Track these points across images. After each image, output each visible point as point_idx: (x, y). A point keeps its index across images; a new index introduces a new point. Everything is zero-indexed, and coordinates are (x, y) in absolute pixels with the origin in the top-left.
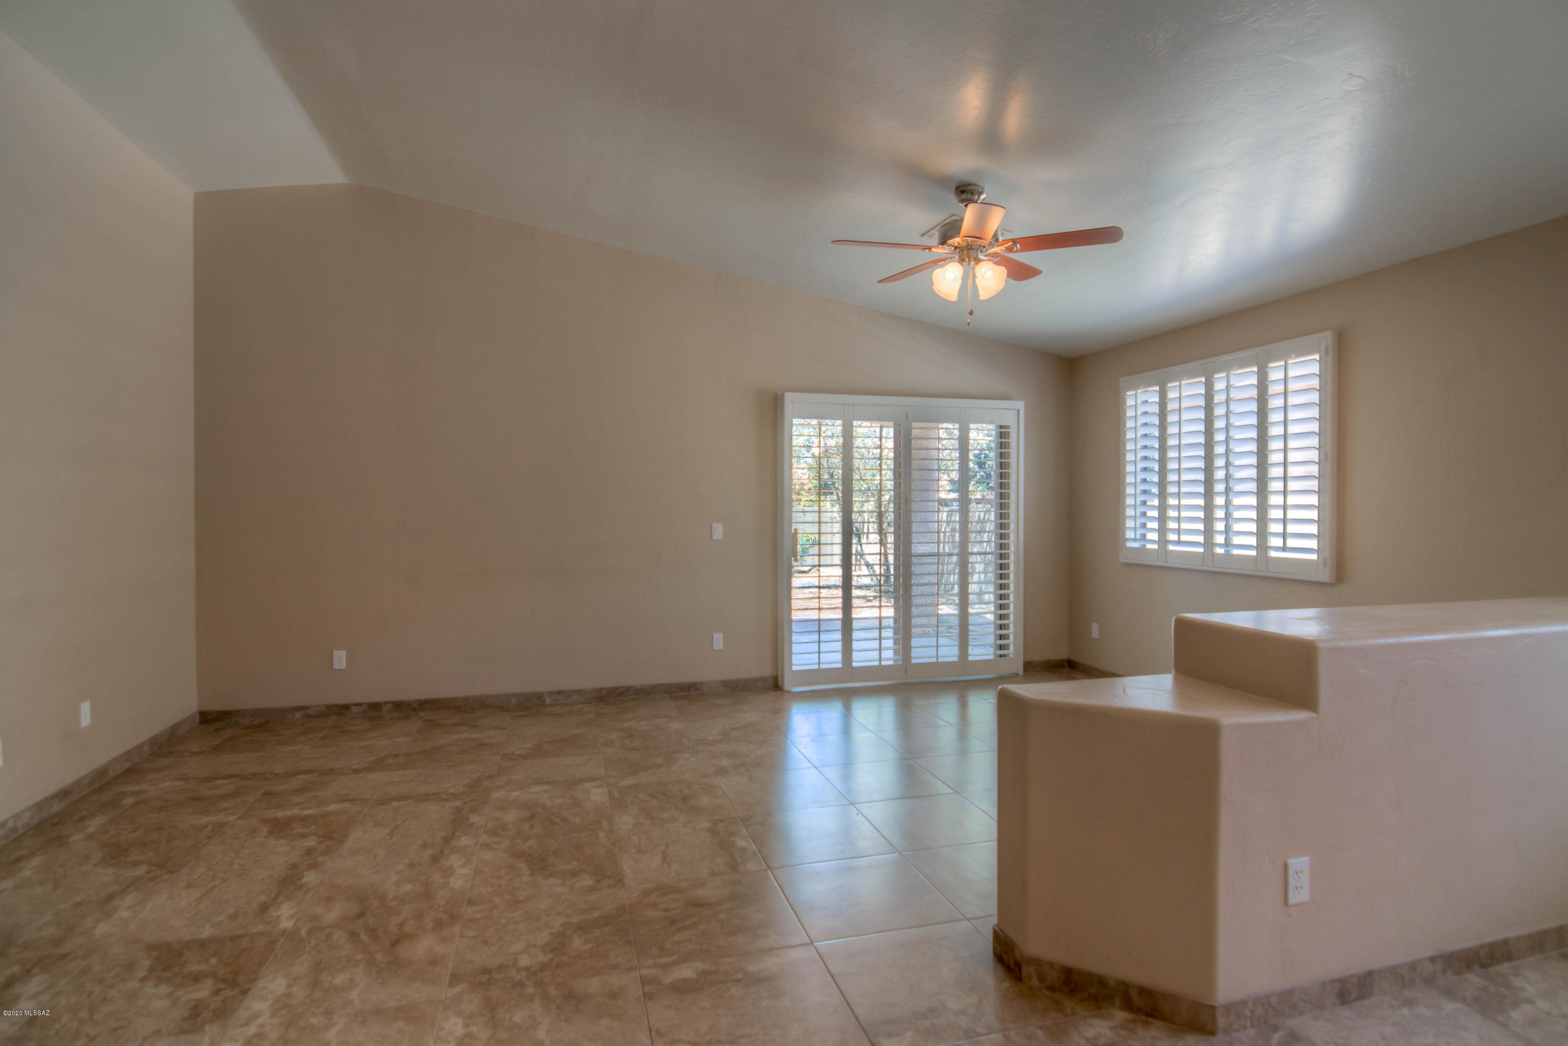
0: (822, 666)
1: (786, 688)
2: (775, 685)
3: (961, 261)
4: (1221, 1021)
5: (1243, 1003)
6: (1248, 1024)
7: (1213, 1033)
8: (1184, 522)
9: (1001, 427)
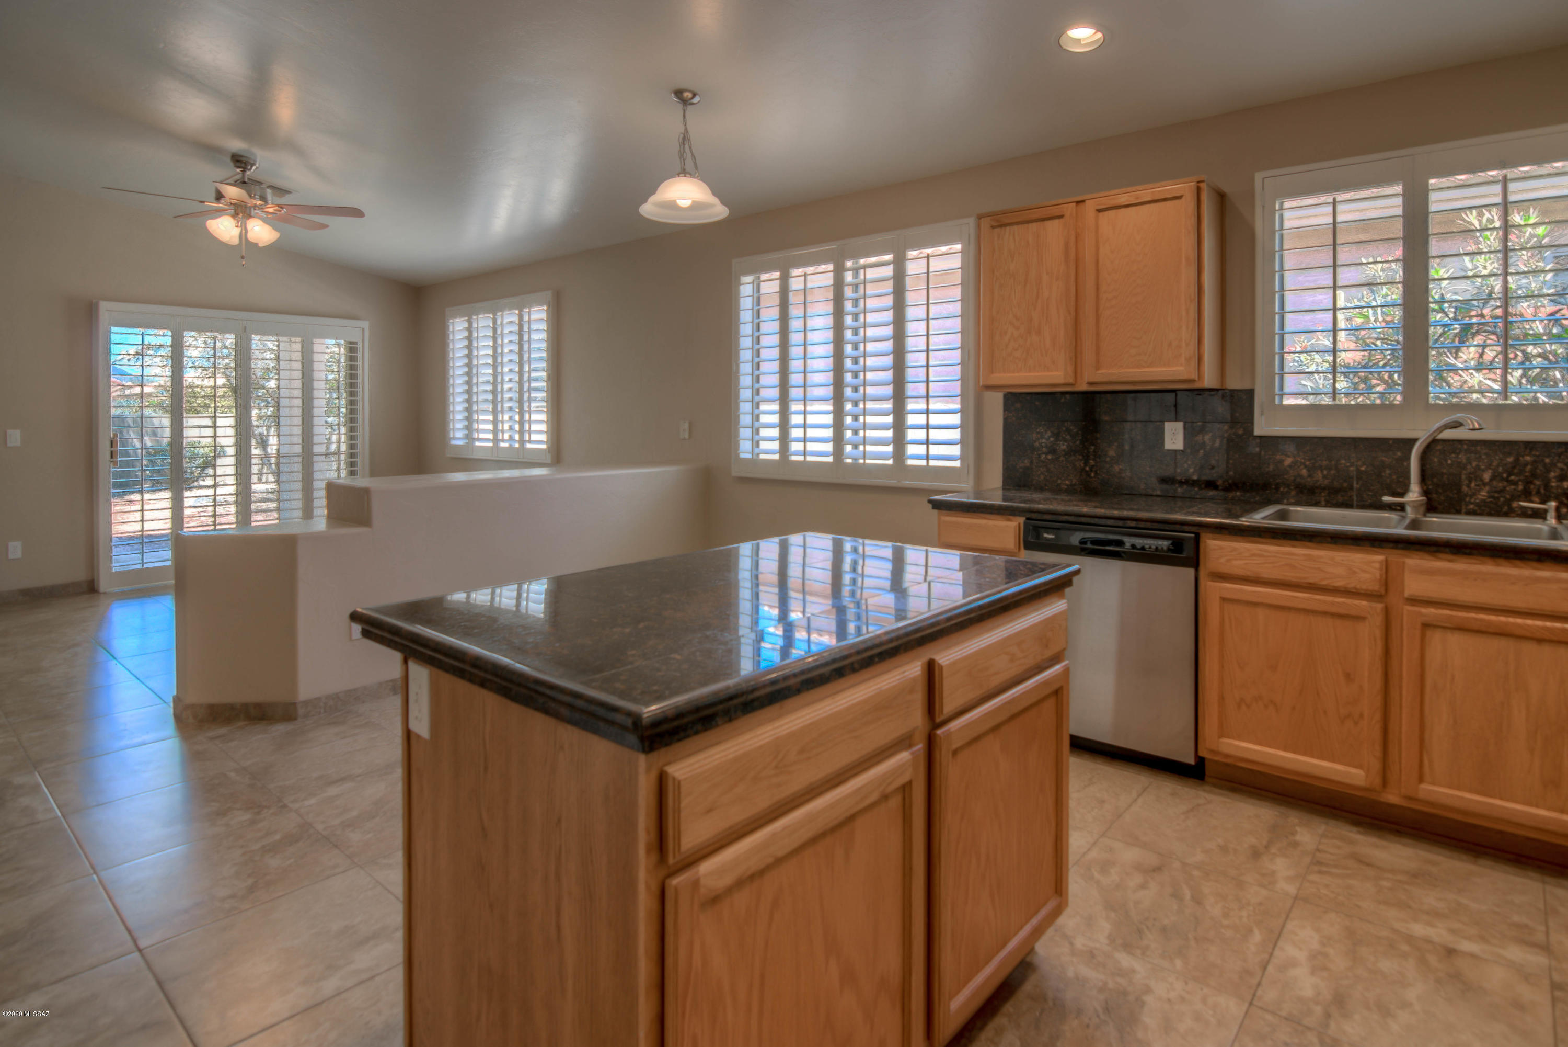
0: (146, 566)
1: (102, 589)
2: (90, 588)
3: (235, 216)
4: (301, 711)
5: (319, 699)
6: (322, 711)
7: (295, 719)
8: (482, 423)
9: (351, 343)
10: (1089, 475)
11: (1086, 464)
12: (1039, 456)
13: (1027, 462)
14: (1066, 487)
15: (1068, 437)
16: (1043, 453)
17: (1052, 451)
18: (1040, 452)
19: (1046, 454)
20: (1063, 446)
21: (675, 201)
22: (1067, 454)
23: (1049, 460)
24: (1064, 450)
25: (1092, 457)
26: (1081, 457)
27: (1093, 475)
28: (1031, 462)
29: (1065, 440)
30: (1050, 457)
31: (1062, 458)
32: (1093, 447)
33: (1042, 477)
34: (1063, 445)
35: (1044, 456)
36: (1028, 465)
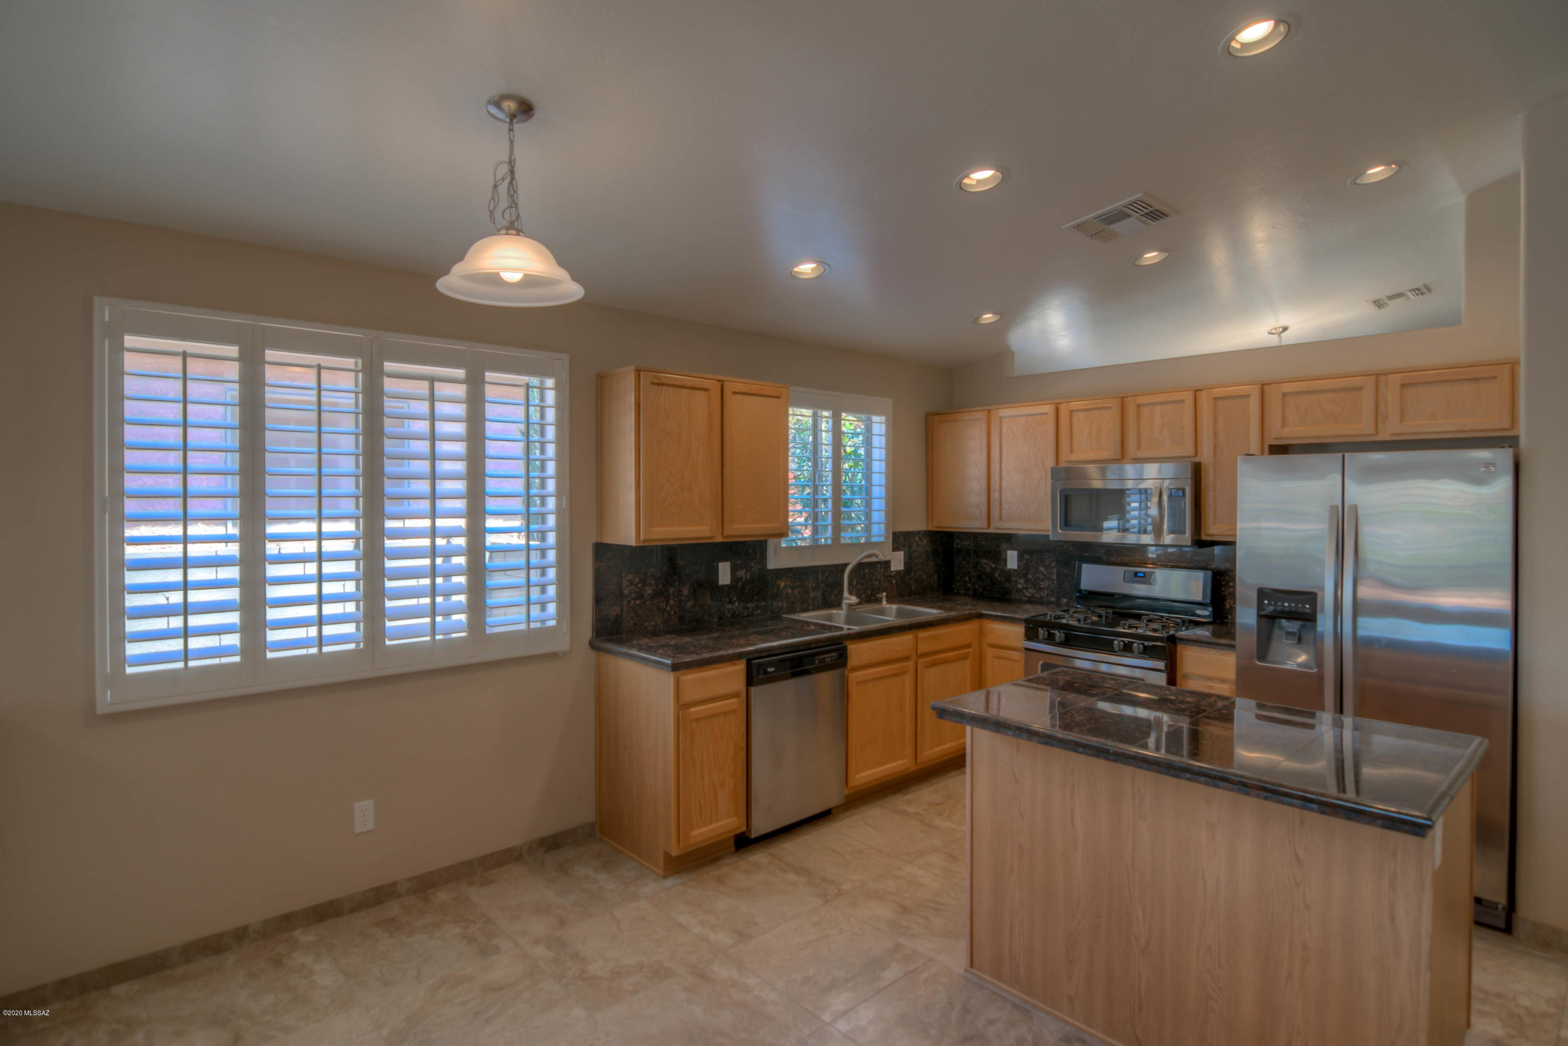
10: (669, 614)
11: (667, 605)
12: (629, 602)
13: (618, 610)
14: (652, 628)
15: (653, 582)
16: (632, 599)
17: (640, 596)
18: (629, 599)
19: (635, 599)
20: (649, 591)
21: (498, 273)
22: (653, 597)
23: (637, 605)
24: (649, 594)
25: (672, 597)
26: (663, 599)
27: (672, 613)
28: (622, 611)
29: (650, 585)
30: (638, 602)
31: (648, 602)
32: (672, 589)
33: (632, 622)
34: (649, 589)
35: (633, 602)
36: (619, 612)
